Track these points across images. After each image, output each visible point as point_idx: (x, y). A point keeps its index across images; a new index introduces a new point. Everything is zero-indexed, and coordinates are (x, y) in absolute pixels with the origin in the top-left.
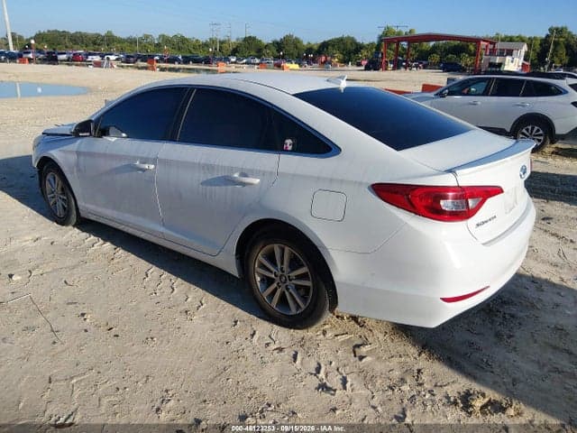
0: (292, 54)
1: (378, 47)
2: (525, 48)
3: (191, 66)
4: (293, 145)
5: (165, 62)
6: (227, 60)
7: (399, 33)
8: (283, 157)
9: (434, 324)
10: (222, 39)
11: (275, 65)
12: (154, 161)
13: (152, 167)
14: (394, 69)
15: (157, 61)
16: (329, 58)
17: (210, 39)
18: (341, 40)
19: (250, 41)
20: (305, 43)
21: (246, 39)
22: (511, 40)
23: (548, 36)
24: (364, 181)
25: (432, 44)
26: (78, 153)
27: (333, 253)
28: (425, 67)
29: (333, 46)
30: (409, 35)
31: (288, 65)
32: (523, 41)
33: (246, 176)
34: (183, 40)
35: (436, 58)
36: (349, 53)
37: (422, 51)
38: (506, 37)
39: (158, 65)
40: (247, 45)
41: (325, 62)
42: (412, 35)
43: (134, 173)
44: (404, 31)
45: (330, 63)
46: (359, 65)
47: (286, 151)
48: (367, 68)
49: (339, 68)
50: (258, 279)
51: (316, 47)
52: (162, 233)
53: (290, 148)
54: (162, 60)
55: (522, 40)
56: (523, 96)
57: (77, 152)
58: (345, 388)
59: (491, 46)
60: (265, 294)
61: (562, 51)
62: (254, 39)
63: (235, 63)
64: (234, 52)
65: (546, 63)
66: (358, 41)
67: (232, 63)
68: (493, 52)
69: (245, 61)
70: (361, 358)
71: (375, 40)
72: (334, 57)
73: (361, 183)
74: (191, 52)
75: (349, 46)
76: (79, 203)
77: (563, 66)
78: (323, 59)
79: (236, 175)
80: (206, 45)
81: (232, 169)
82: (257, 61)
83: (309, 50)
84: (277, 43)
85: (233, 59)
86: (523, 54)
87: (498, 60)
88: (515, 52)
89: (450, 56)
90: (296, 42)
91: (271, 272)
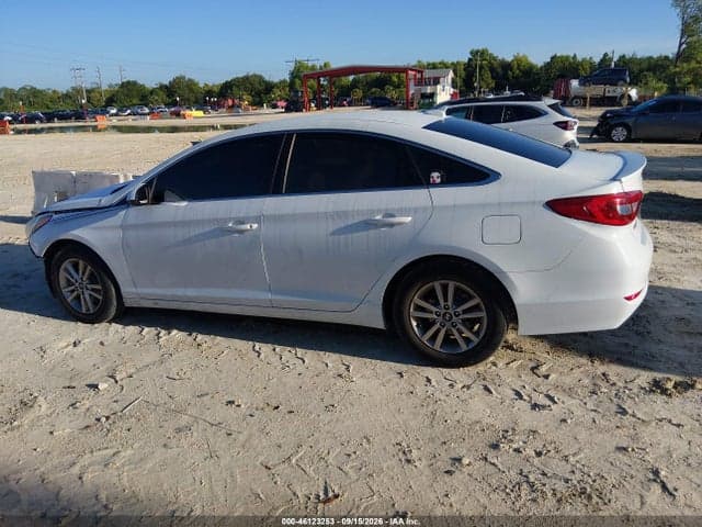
0: (188, 100)
1: (292, 85)
2: (451, 74)
3: (57, 124)
4: (442, 177)
5: (21, 122)
6: (104, 112)
7: (313, 67)
8: (434, 191)
9: (617, 324)
10: (89, 86)
11: (172, 113)
12: (257, 219)
13: (255, 226)
14: (318, 109)
15: (10, 122)
16: (236, 101)
17: (73, 89)
18: (246, 79)
19: (129, 87)
20: (201, 85)
21: (124, 85)
22: (434, 66)
23: (470, 60)
24: (537, 199)
25: (351, 78)
26: (124, 227)
27: (512, 276)
28: (350, 104)
29: (238, 86)
30: (324, 70)
31: (188, 112)
32: (447, 68)
33: (393, 216)
34: (35, 93)
35: (359, 93)
36: (258, 94)
37: (342, 87)
38: (429, 64)
39: (12, 127)
40: (126, 92)
41: (233, 106)
42: (328, 69)
43: (226, 239)
44: (318, 64)
45: (239, 106)
46: (275, 107)
47: (435, 185)
48: (288, 109)
49: (251, 112)
50: (414, 324)
51: (216, 89)
52: (271, 301)
53: (438, 181)
54: (15, 120)
55: (445, 66)
56: (505, 121)
57: (121, 226)
58: (555, 403)
59: (419, 76)
60: (425, 339)
61: (488, 75)
62: (135, 83)
63: (116, 115)
64: (110, 102)
65: (475, 88)
66: (267, 78)
67: (113, 115)
68: (421, 82)
69: (129, 111)
70: (547, 377)
71: (287, 78)
72: (244, 100)
73: (534, 203)
74: (48, 108)
75: (257, 86)
76: (124, 290)
77: (491, 91)
78: (230, 102)
79: (378, 217)
80: (67, 96)
81: (373, 212)
82: (147, 110)
83: (210, 93)
84: (166, 87)
85: (114, 111)
86: (450, 81)
87: (429, 90)
88: (441, 80)
89: (374, 90)
90: (191, 85)
91: (432, 312)
